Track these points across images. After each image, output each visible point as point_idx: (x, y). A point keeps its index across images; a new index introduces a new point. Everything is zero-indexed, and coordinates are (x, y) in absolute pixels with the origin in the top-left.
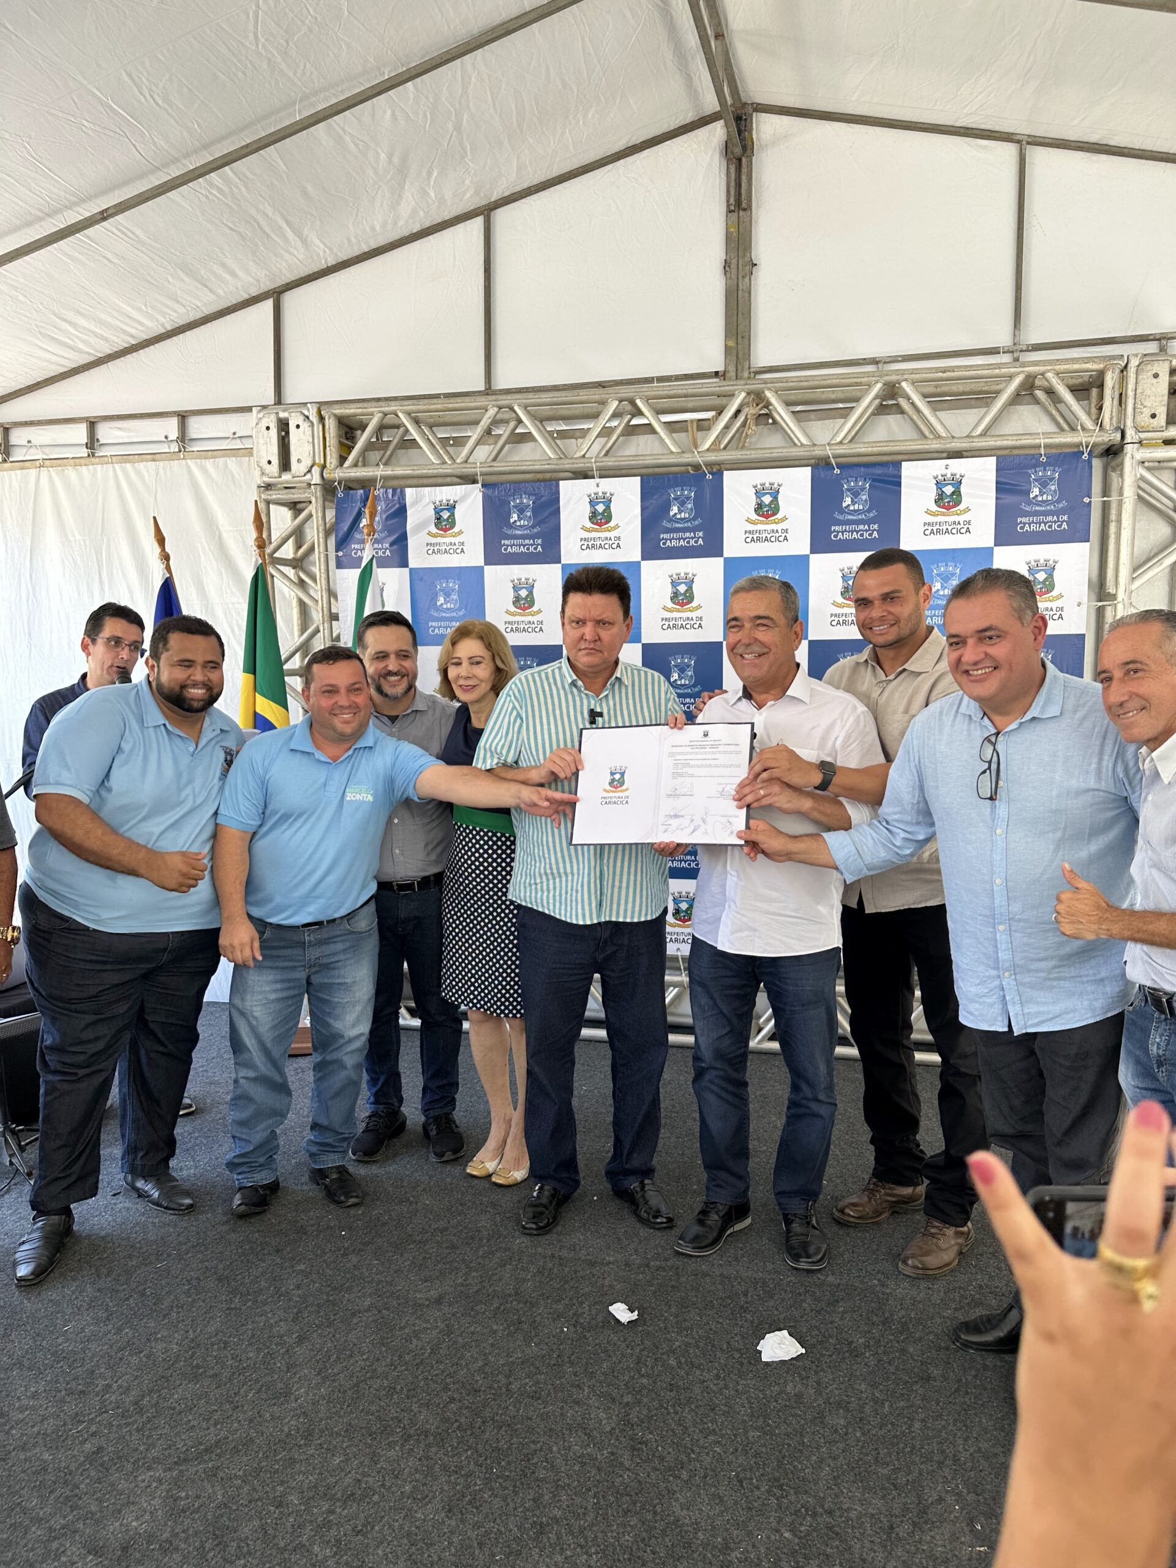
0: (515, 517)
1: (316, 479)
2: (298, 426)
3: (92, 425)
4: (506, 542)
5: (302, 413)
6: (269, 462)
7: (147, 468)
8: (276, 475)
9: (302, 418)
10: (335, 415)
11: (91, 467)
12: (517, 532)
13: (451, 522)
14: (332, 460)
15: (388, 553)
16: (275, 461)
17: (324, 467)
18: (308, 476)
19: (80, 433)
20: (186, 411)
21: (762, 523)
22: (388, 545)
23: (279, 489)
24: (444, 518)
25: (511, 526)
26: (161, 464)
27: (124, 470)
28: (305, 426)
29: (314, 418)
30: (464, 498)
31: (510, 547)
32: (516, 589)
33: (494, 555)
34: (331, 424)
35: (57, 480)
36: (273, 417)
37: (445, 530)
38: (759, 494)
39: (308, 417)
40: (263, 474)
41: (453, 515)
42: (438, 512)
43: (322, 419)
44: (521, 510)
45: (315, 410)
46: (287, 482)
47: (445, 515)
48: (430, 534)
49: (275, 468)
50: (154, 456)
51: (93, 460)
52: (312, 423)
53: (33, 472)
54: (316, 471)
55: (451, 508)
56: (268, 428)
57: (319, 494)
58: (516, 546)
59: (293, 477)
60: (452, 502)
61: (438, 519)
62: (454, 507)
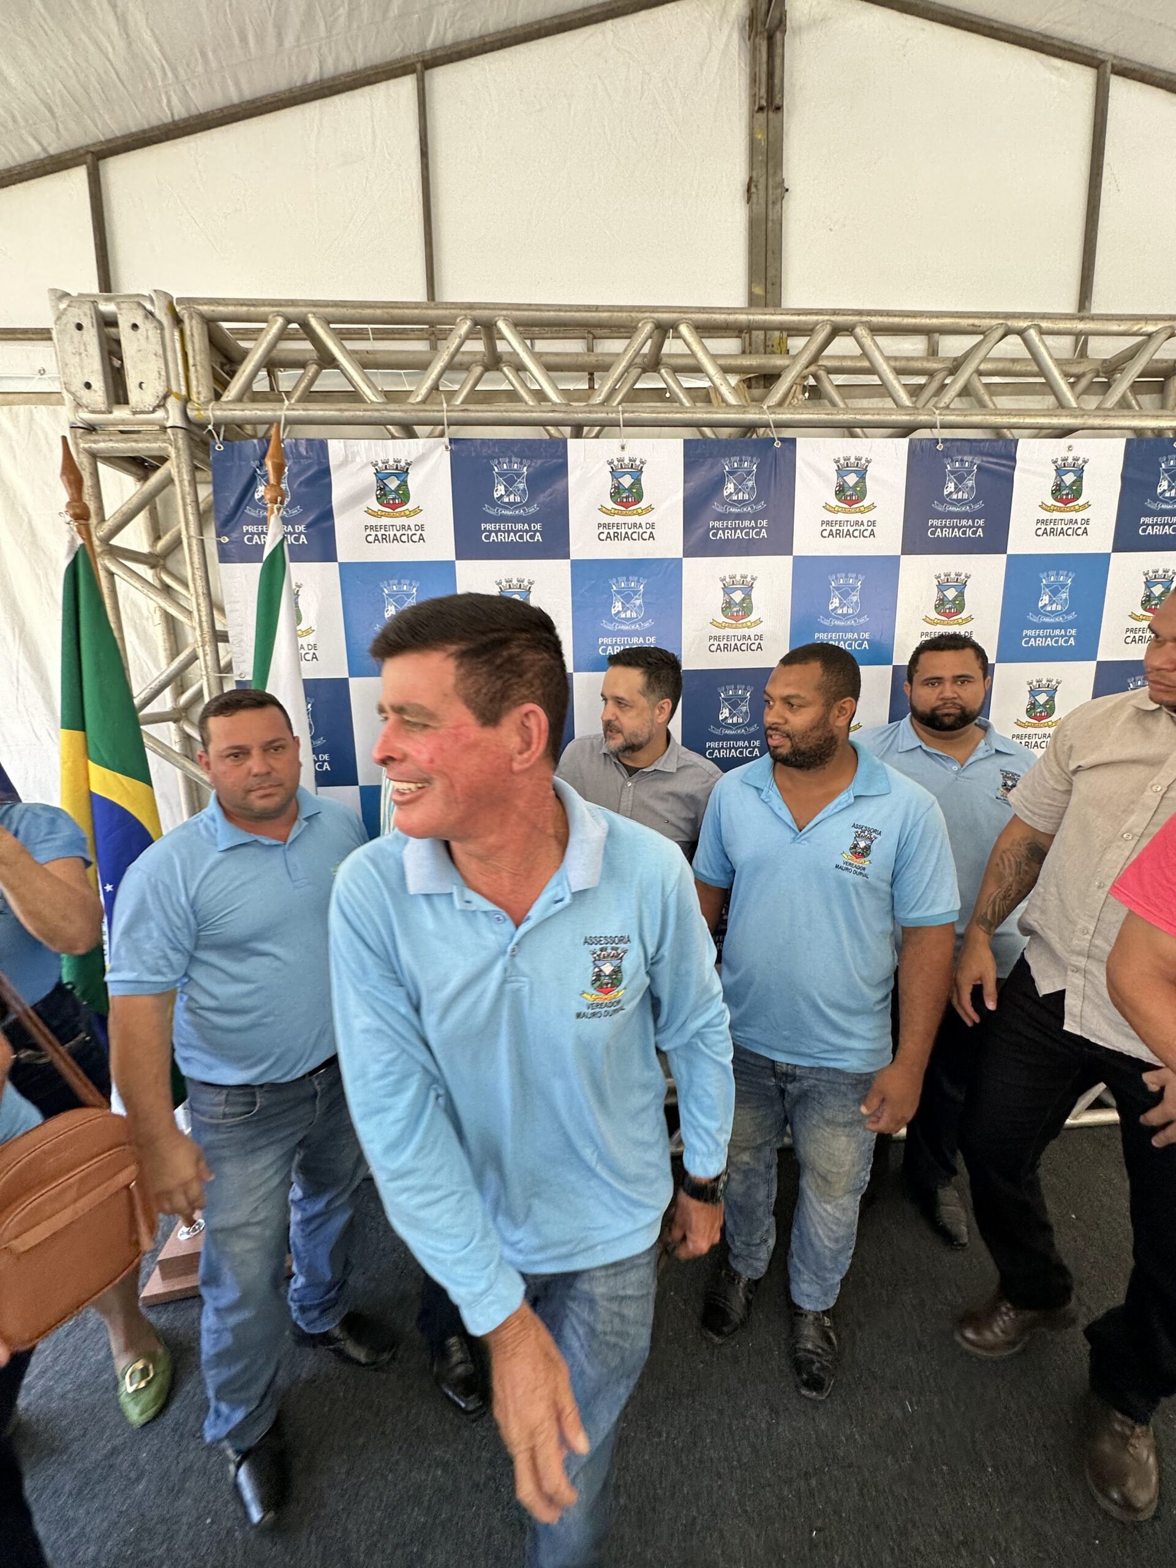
1: (174, 417)
2: (135, 327)
4: (489, 526)
5: (139, 304)
6: (88, 386)
8: (103, 407)
9: (139, 313)
10: (201, 315)
12: (505, 512)
14: (201, 387)
15: (304, 539)
16: (98, 384)
17: (187, 399)
18: (160, 414)
21: (844, 511)
22: (302, 528)
23: (110, 433)
24: (392, 488)
25: (494, 503)
28: (146, 326)
30: (422, 458)
31: (494, 533)
34: (194, 329)
36: (88, 309)
37: (394, 507)
38: (841, 472)
39: (151, 314)
40: (79, 405)
42: (381, 477)
43: (178, 321)
44: (510, 481)
45: (165, 306)
46: (123, 422)
47: (393, 483)
48: (370, 512)
49: (98, 396)
52: (160, 323)
54: (173, 404)
56: (79, 327)
57: (180, 442)
58: (504, 532)
59: (135, 413)
60: (403, 464)
61: (381, 489)
62: (407, 472)
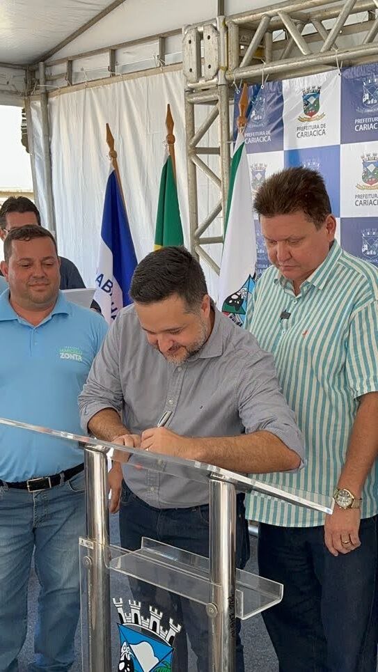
0: (367, 96)
1: (221, 80)
2: (209, 37)
3: (113, 52)
4: (359, 121)
5: (212, 25)
6: (191, 70)
7: (142, 81)
8: (195, 80)
9: (211, 30)
10: (235, 24)
11: (112, 85)
12: (368, 111)
13: (316, 107)
14: (233, 63)
15: (269, 139)
16: (194, 70)
17: (227, 69)
18: (215, 79)
19: (105, 60)
20: (165, 33)
22: (269, 132)
23: (199, 92)
24: (311, 104)
25: (365, 105)
26: (149, 77)
27: (129, 84)
28: (213, 36)
29: (221, 29)
30: (326, 84)
31: (363, 126)
32: (365, 164)
33: (349, 135)
34: (233, 31)
35: (94, 95)
36: (193, 33)
37: (311, 115)
39: (216, 29)
40: (188, 81)
41: (318, 100)
42: (306, 99)
43: (226, 28)
44: (372, 91)
45: (222, 21)
46: (203, 85)
47: (312, 100)
48: (301, 120)
49: (194, 75)
50: (145, 72)
51: (114, 79)
52: (218, 33)
53: (82, 91)
54: (221, 73)
55: (316, 93)
56: (190, 42)
57: (224, 94)
58: (367, 124)
59: (206, 81)
60: (316, 88)
61: (306, 105)
62: (319, 93)
